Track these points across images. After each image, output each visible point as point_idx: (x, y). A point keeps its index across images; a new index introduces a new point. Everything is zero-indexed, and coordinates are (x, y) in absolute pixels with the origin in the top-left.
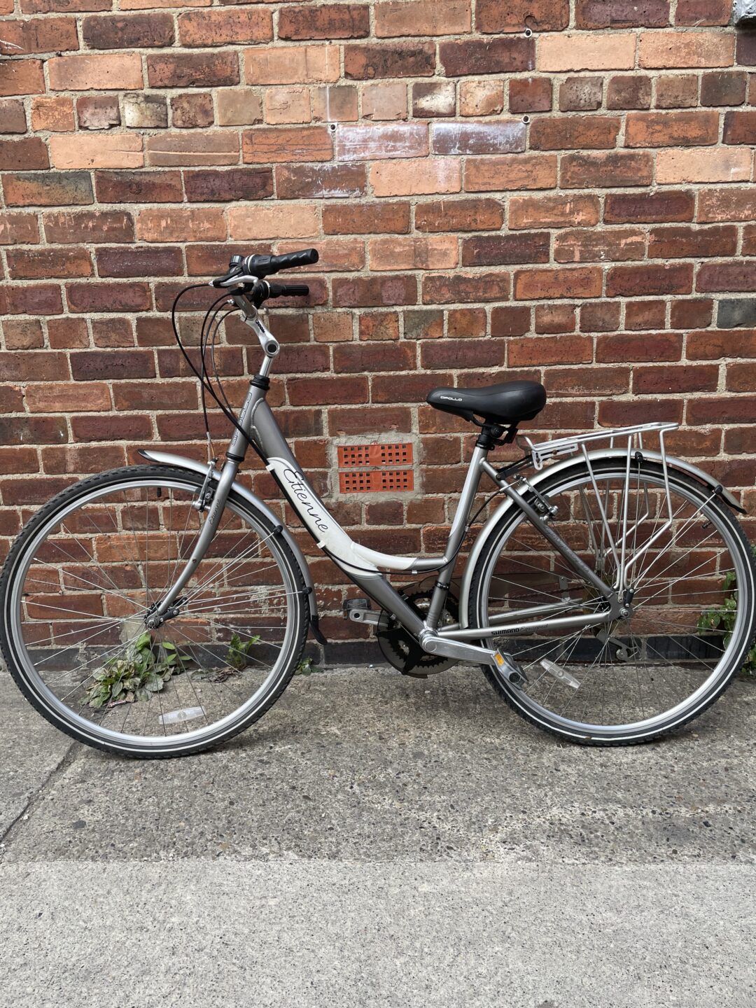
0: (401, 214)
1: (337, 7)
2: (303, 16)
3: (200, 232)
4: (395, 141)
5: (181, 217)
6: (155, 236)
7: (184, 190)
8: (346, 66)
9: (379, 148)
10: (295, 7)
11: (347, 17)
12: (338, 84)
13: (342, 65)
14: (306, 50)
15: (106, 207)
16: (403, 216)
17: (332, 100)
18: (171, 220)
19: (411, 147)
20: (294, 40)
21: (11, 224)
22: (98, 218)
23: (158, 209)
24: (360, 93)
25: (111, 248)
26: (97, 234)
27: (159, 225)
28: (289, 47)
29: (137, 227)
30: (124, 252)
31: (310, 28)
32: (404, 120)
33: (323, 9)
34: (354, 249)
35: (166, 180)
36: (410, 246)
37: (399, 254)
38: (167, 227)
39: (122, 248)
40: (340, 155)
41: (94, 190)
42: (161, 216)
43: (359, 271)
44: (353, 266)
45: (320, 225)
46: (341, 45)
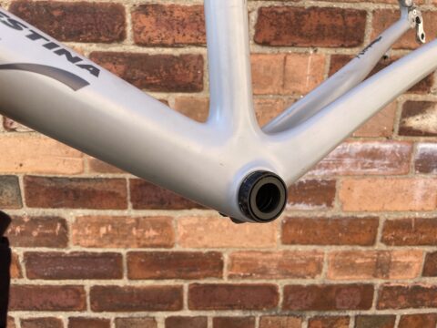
0: (369, 228)
1: (330, 12)
2: (287, 19)
3: (145, 239)
4: (374, 158)
5: (124, 225)
6: (93, 242)
7: (129, 198)
9: (355, 165)
10: (277, 7)
11: (340, 23)
14: (285, 58)
15: (38, 212)
16: (370, 231)
18: (113, 228)
19: (390, 165)
20: (273, 46)
22: (27, 224)
23: (99, 217)
25: (42, 253)
26: (26, 239)
27: (98, 232)
28: (265, 54)
29: (72, 233)
30: (58, 257)
31: (293, 34)
32: (388, 138)
33: (312, 12)
34: (313, 259)
35: (110, 187)
36: (373, 258)
37: (360, 265)
38: (107, 234)
39: (54, 253)
41: (23, 194)
42: (102, 222)
43: (313, 278)
44: (309, 275)
45: (278, 236)
46: (327, 54)
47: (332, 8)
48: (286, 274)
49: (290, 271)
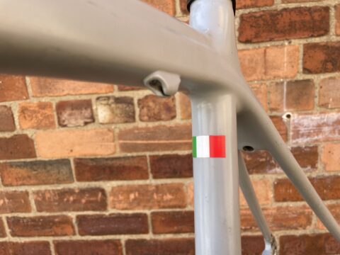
1: (299, 10)
2: (264, 20)
3: (163, 202)
5: (147, 191)
6: (125, 206)
7: (149, 170)
8: (304, 62)
9: (333, 132)
10: (256, 12)
11: (308, 18)
12: (295, 79)
13: (301, 61)
14: (265, 52)
15: (84, 185)
17: (288, 93)
18: (139, 194)
20: (254, 43)
21: (9, 199)
22: (79, 193)
23: (128, 186)
24: (317, 85)
25: (89, 216)
26: (77, 205)
27: (128, 198)
28: (248, 50)
29: (110, 199)
30: (100, 218)
31: (270, 31)
33: (284, 13)
35: (135, 163)
38: (135, 199)
39: (97, 215)
40: (294, 138)
41: (74, 172)
42: (131, 190)
43: (304, 229)
44: (301, 226)
45: (271, 195)
46: (300, 44)
47: (300, 8)
48: (281, 227)
49: (284, 224)
